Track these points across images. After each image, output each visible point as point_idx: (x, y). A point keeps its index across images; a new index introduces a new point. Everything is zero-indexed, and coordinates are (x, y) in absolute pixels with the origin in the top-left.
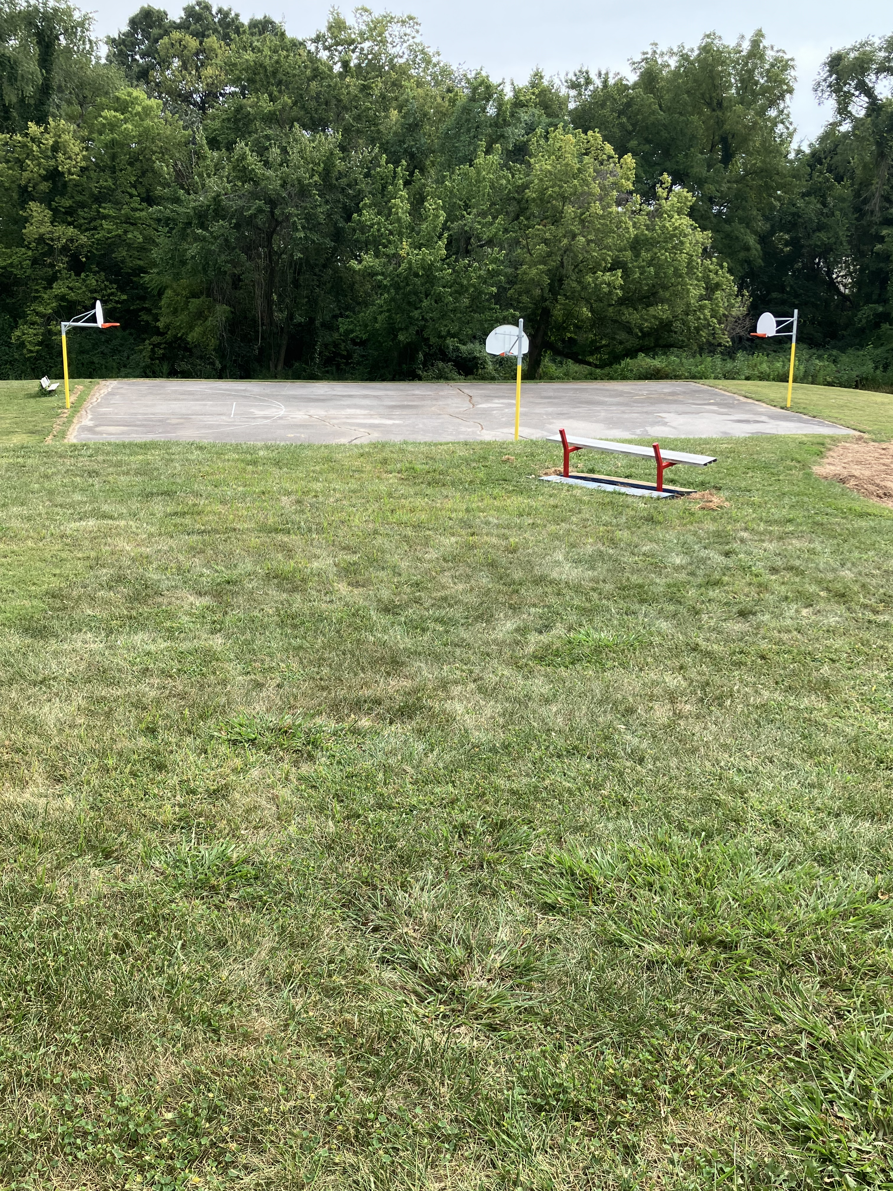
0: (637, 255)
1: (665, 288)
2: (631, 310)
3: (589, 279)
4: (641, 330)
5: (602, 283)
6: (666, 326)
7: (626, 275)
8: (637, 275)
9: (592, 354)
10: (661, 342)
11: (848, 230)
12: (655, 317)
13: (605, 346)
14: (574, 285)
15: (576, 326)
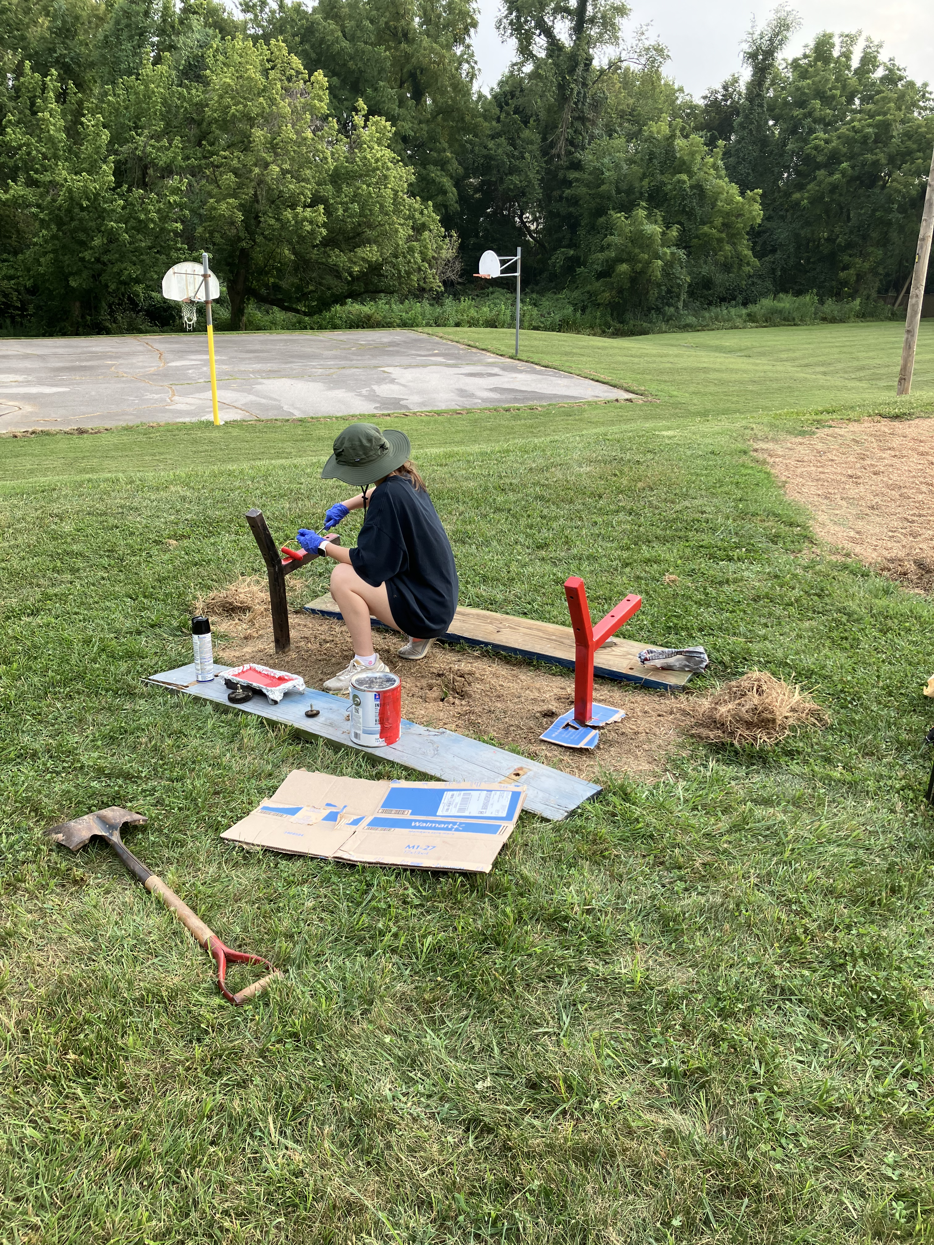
0: (339, 190)
1: (370, 226)
2: (337, 251)
3: (288, 214)
4: (351, 274)
5: (303, 221)
6: (375, 269)
7: (328, 212)
8: (340, 212)
9: (299, 300)
10: (371, 287)
11: (538, 172)
12: (363, 259)
13: (312, 291)
14: (272, 222)
15: (279, 270)
